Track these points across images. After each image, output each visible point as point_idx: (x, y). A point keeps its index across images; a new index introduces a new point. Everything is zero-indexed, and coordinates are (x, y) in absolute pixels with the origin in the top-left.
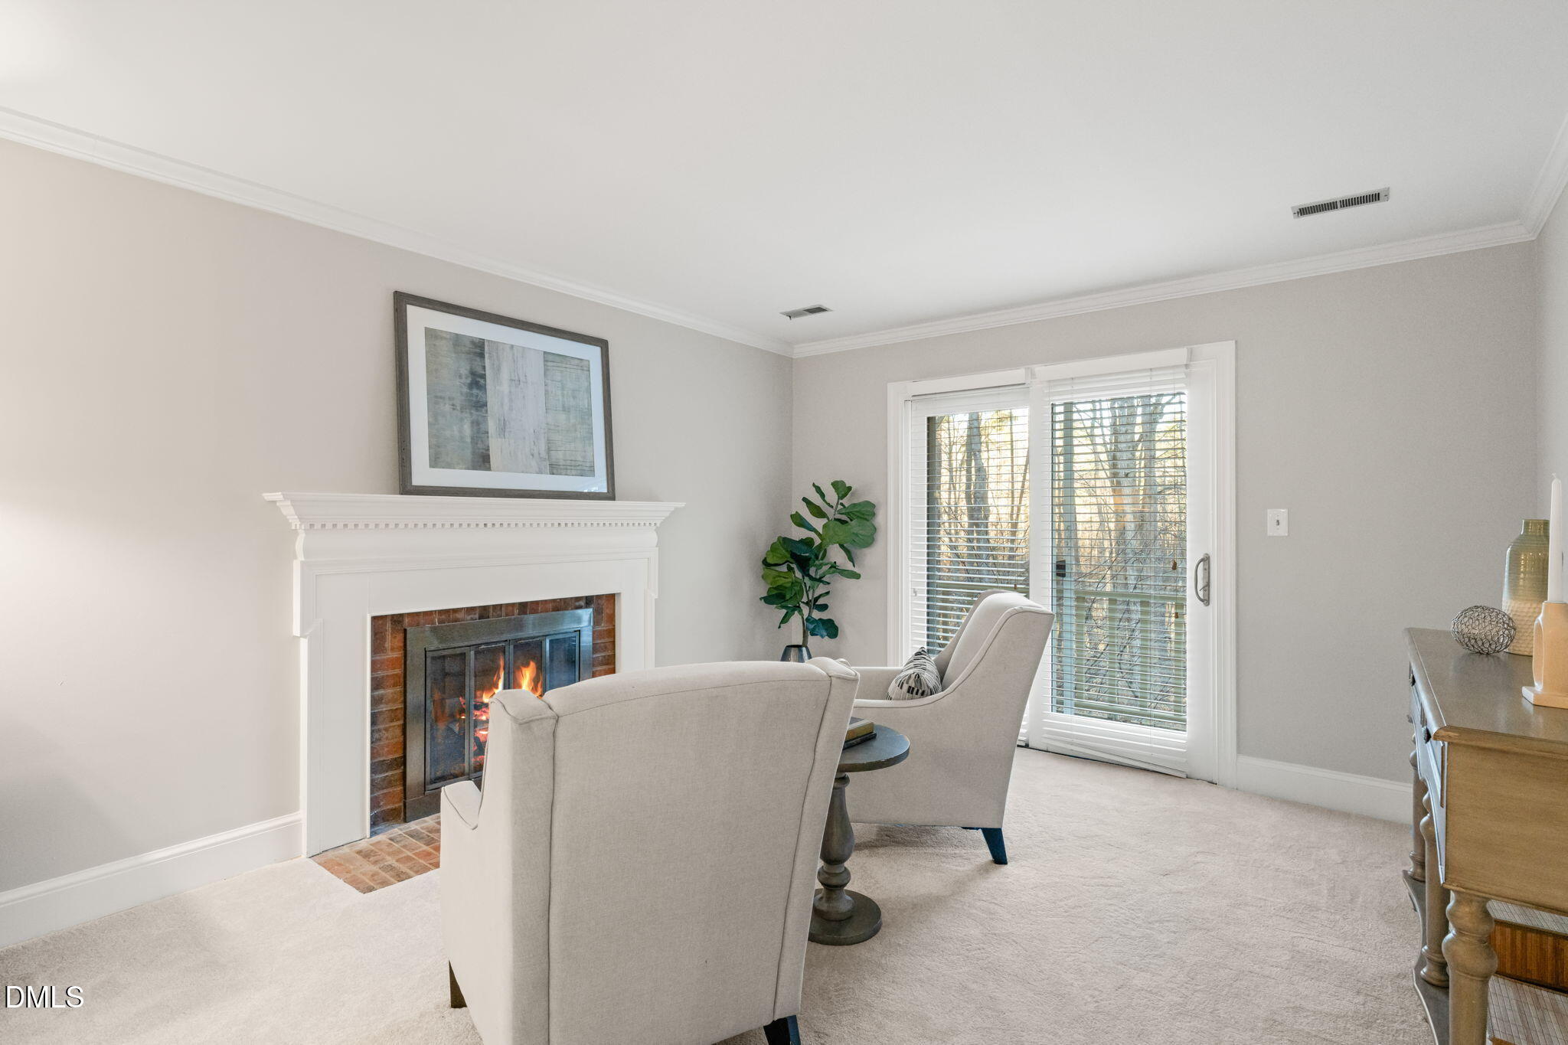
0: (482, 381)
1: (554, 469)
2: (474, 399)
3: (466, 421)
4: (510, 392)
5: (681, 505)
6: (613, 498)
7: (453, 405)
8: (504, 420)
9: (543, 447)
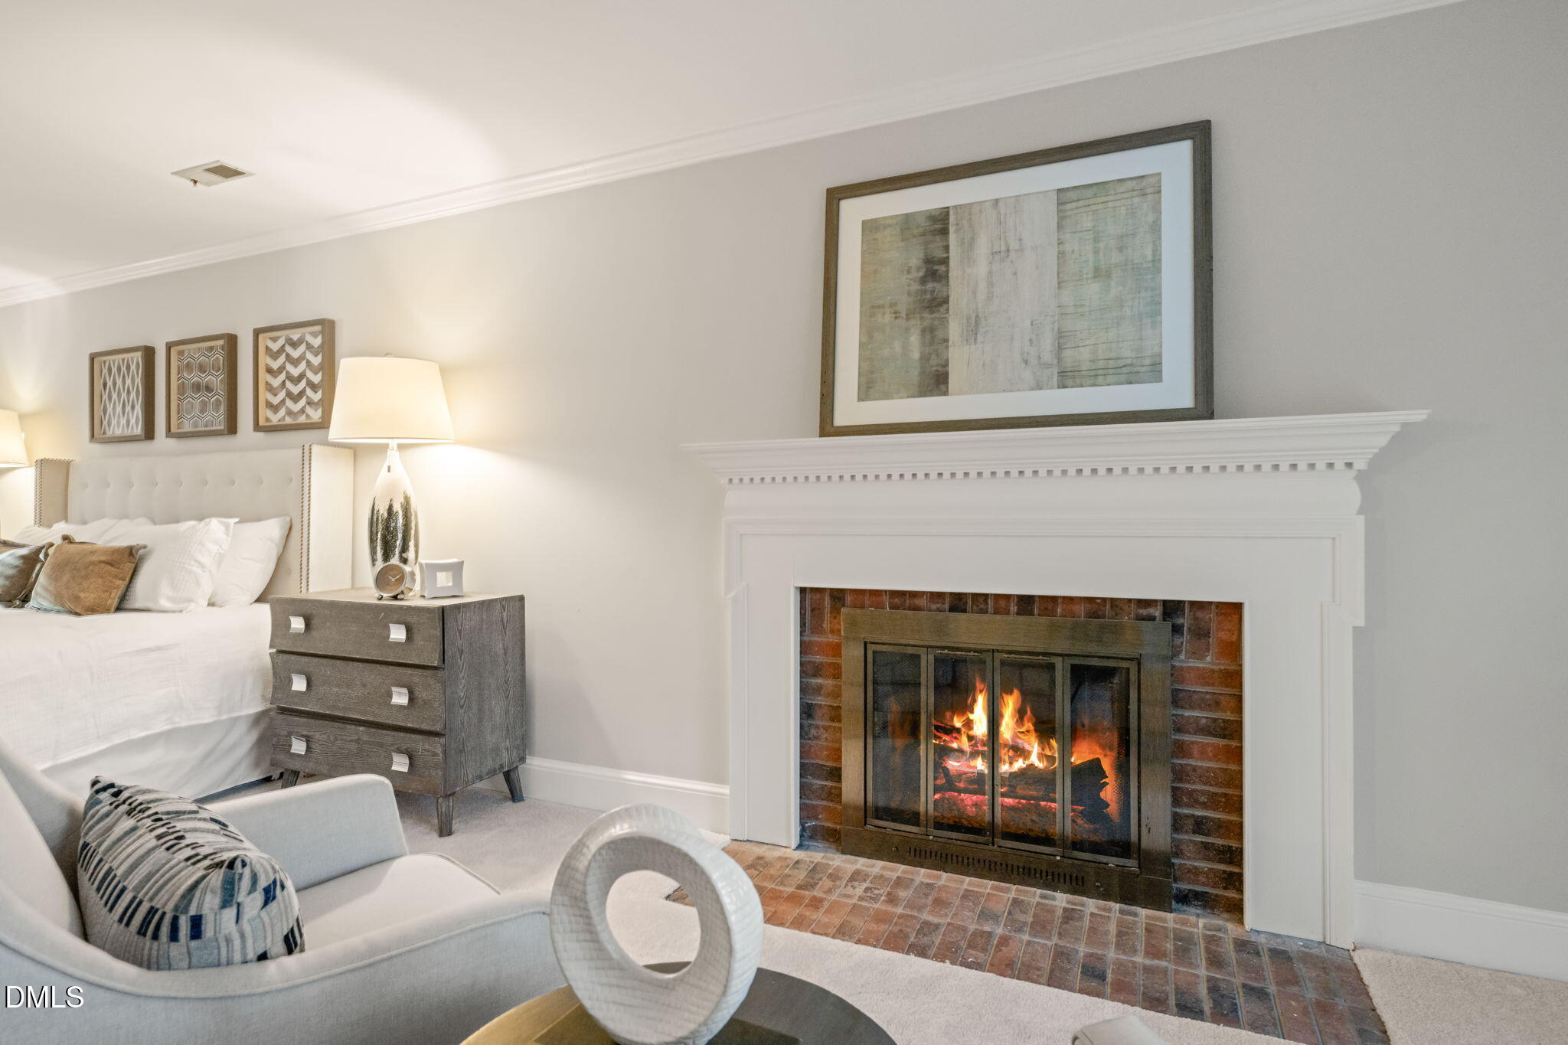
0: (943, 268)
1: (1067, 378)
2: (928, 296)
3: (912, 330)
4: (990, 272)
5: (1419, 415)
6: (1210, 415)
7: (896, 313)
8: (977, 316)
9: (1048, 343)
